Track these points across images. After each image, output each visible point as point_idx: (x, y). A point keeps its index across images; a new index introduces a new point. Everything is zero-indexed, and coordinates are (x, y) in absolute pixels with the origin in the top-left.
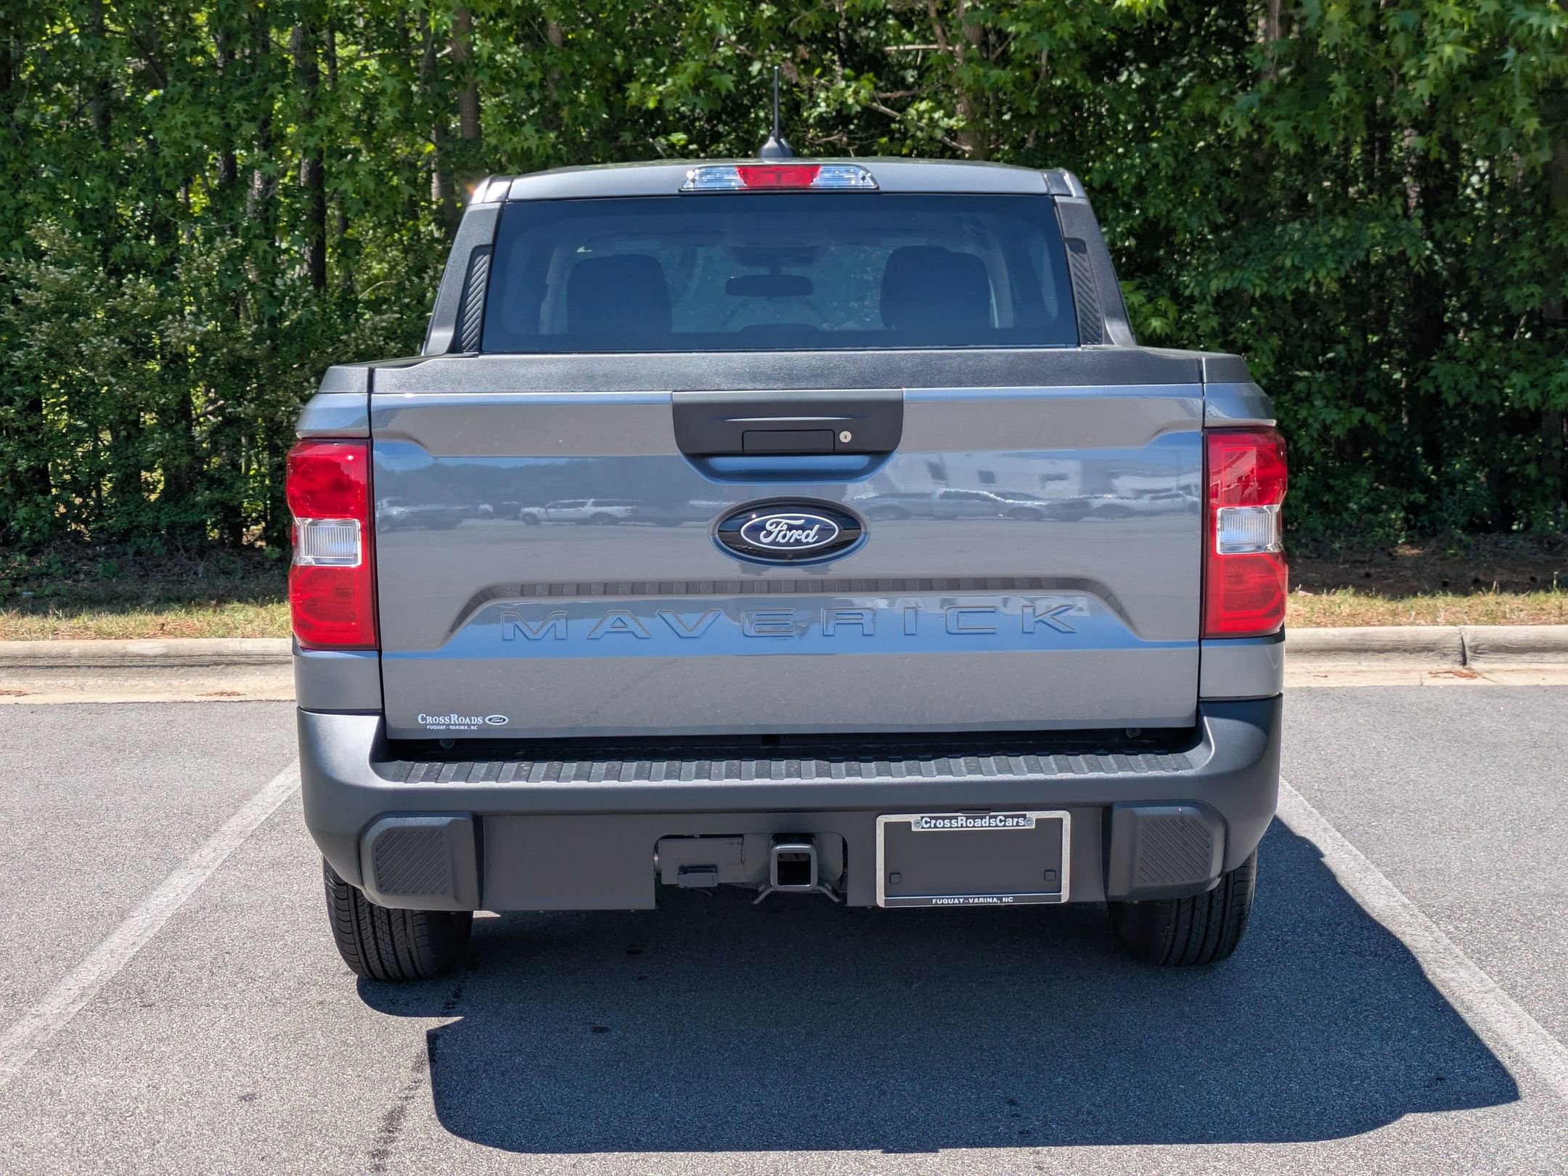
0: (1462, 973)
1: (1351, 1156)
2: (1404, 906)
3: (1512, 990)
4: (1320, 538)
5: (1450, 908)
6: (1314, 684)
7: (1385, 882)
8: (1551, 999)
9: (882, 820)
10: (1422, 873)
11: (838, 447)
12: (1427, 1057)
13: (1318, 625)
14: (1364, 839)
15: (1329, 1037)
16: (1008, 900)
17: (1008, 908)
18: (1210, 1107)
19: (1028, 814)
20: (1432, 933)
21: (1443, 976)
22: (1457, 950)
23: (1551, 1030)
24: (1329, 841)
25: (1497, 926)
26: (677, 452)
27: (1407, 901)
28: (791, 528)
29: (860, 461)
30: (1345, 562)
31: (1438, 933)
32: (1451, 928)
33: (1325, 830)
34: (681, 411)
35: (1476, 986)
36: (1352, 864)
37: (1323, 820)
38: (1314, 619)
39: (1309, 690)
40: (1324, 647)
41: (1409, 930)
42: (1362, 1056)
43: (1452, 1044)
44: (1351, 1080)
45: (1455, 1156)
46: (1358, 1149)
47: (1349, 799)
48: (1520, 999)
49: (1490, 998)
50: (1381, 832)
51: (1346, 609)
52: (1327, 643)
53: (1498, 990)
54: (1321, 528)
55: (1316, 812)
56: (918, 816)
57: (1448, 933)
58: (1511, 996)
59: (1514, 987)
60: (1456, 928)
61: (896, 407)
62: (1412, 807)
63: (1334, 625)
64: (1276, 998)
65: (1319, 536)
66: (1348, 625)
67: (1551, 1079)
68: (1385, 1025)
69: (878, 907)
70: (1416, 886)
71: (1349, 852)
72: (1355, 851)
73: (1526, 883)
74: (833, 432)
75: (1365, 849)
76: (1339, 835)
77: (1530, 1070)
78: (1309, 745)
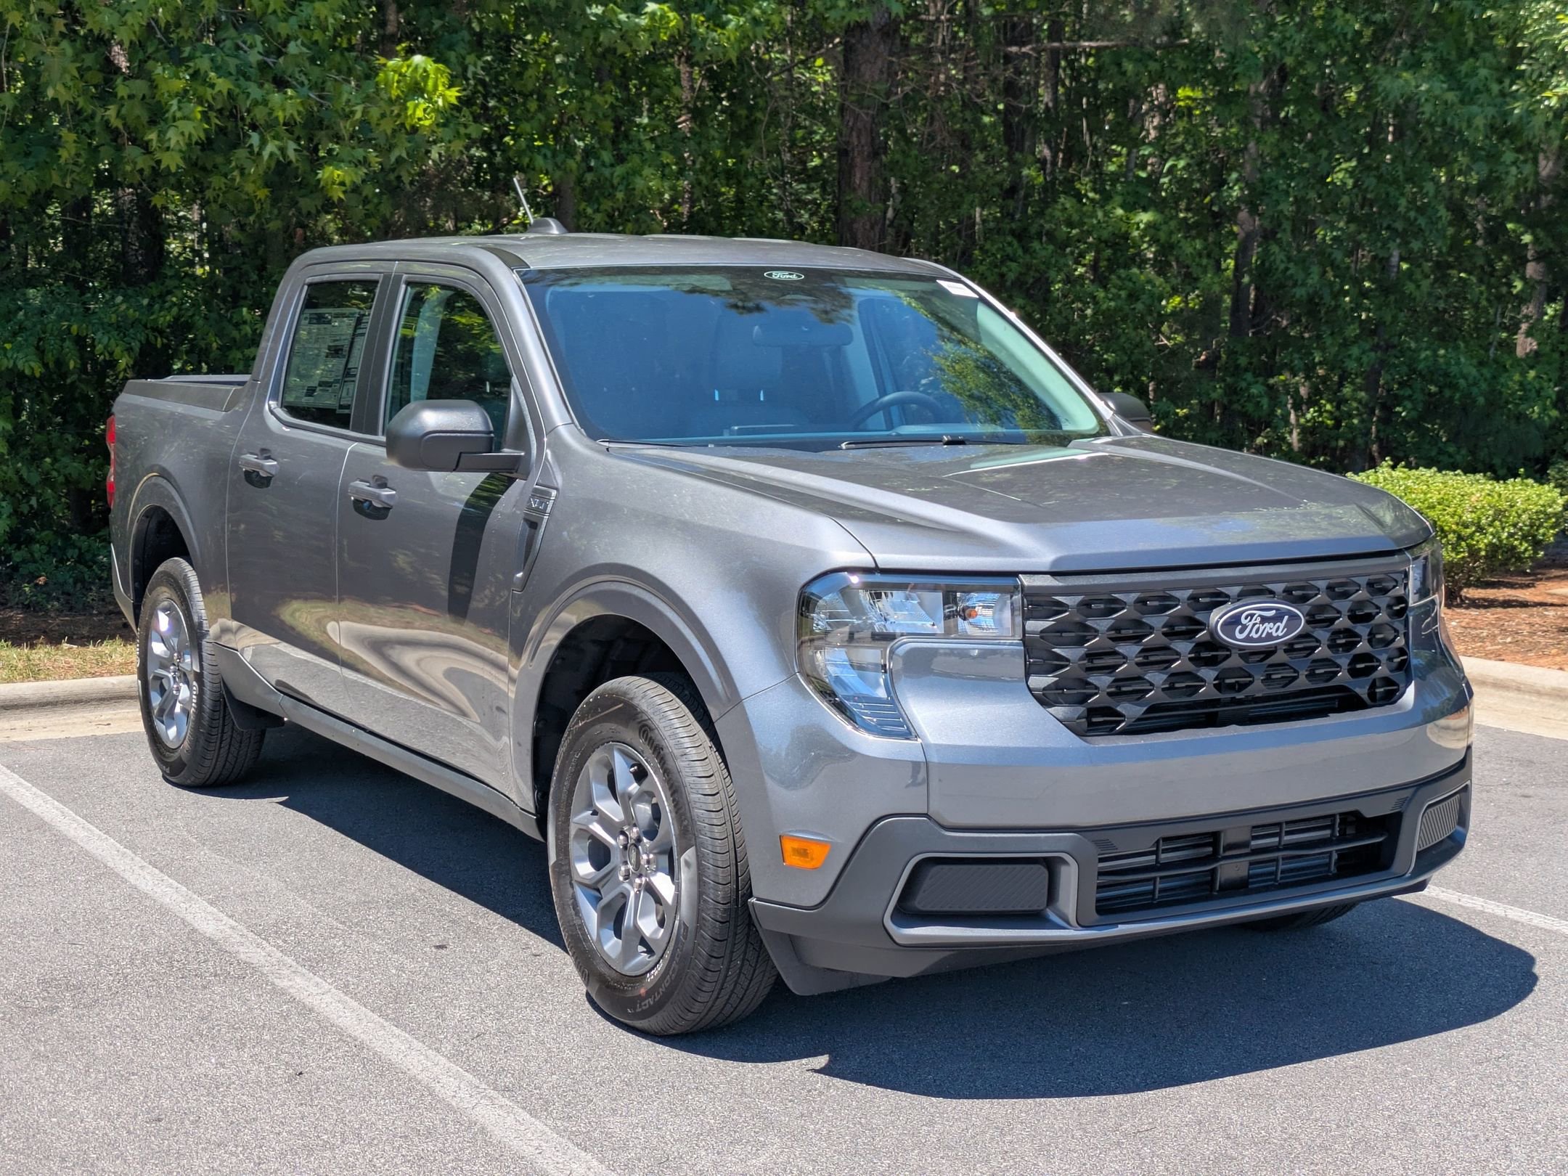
0: (298, 980)
1: (232, 1154)
2: (233, 928)
3: (345, 988)
4: (72, 591)
5: (274, 925)
6: (99, 732)
7: (210, 909)
8: (381, 992)
10: (243, 897)
12: (283, 1057)
13: (94, 675)
14: (181, 872)
15: (188, 1053)
18: (87, 1134)
20: (264, 949)
21: (281, 985)
22: (289, 960)
23: (387, 1018)
24: (148, 877)
25: (321, 935)
27: (234, 924)
30: (100, 613)
31: (269, 948)
32: (280, 942)
33: (142, 868)
35: (313, 990)
36: (175, 897)
37: (137, 859)
38: (87, 668)
39: (95, 738)
40: (103, 696)
41: (242, 949)
42: (223, 1065)
43: (303, 1042)
44: (217, 1088)
45: (325, 1137)
46: (236, 1146)
47: (159, 836)
48: (354, 996)
49: (327, 998)
50: (196, 864)
51: (118, 659)
52: (106, 692)
53: (333, 990)
54: (71, 581)
55: (129, 852)
57: (278, 947)
58: (346, 994)
59: (346, 986)
60: (285, 941)
62: (221, 838)
63: (111, 674)
64: (129, 1026)
65: (69, 588)
66: (123, 673)
67: (394, 1058)
68: (238, 1035)
70: (240, 909)
71: (171, 886)
72: (176, 884)
73: (338, 894)
75: (185, 881)
76: (157, 871)
77: (375, 1054)
78: (108, 791)
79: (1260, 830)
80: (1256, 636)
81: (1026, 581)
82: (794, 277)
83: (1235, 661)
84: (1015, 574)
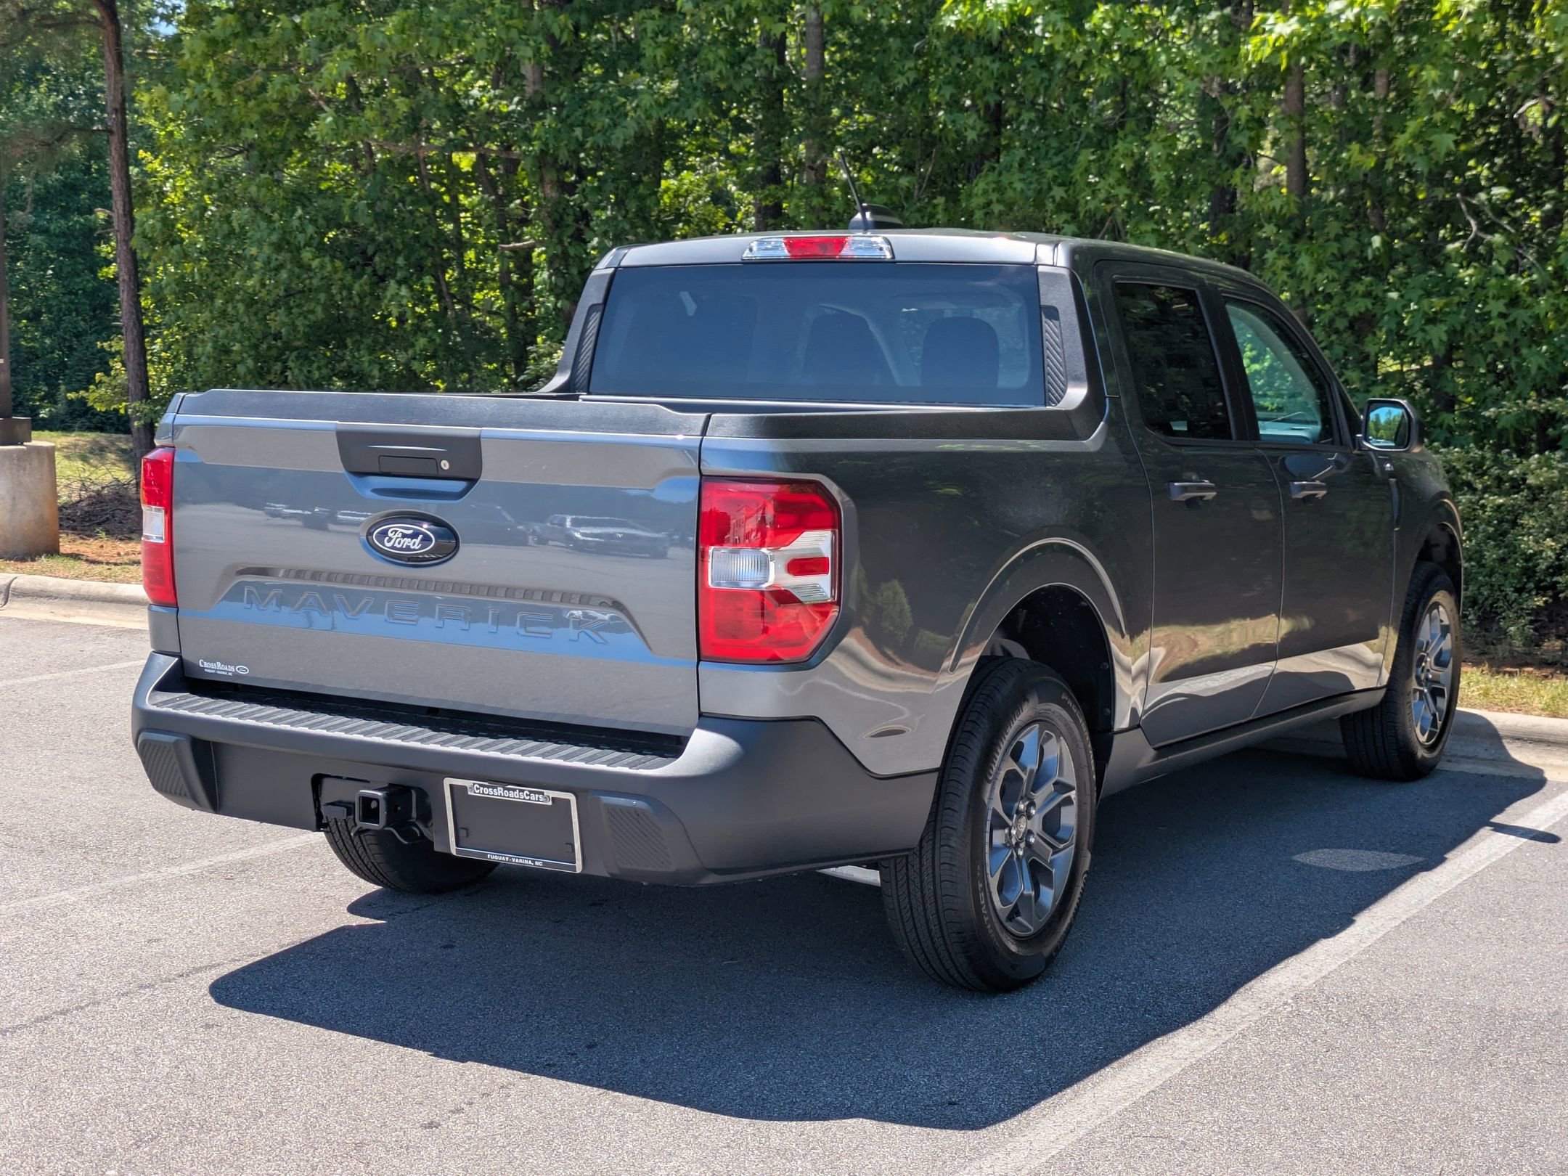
9: (448, 782)
11: (441, 474)
16: (539, 863)
17: (537, 870)
19: (546, 792)
26: (341, 470)
28: (404, 536)
29: (460, 485)
34: (342, 436)
56: (471, 782)
61: (475, 442)
69: (451, 855)
74: (435, 459)
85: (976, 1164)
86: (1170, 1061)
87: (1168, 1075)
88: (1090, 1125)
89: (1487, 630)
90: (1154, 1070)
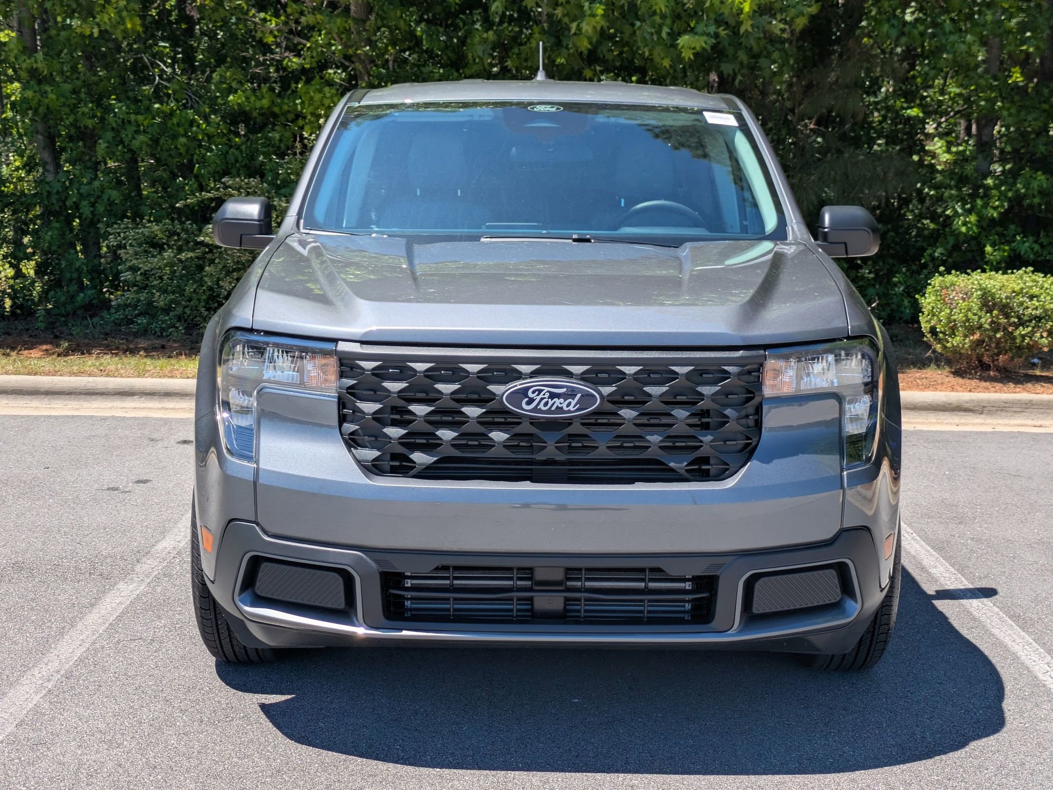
79: (571, 572)
80: (544, 409)
81: (342, 347)
82: (554, 110)
83: (525, 428)
84: (335, 341)
85: (29, 673)
86: (120, 599)
87: (123, 606)
88: (90, 640)
89: (191, 335)
90: (114, 605)
